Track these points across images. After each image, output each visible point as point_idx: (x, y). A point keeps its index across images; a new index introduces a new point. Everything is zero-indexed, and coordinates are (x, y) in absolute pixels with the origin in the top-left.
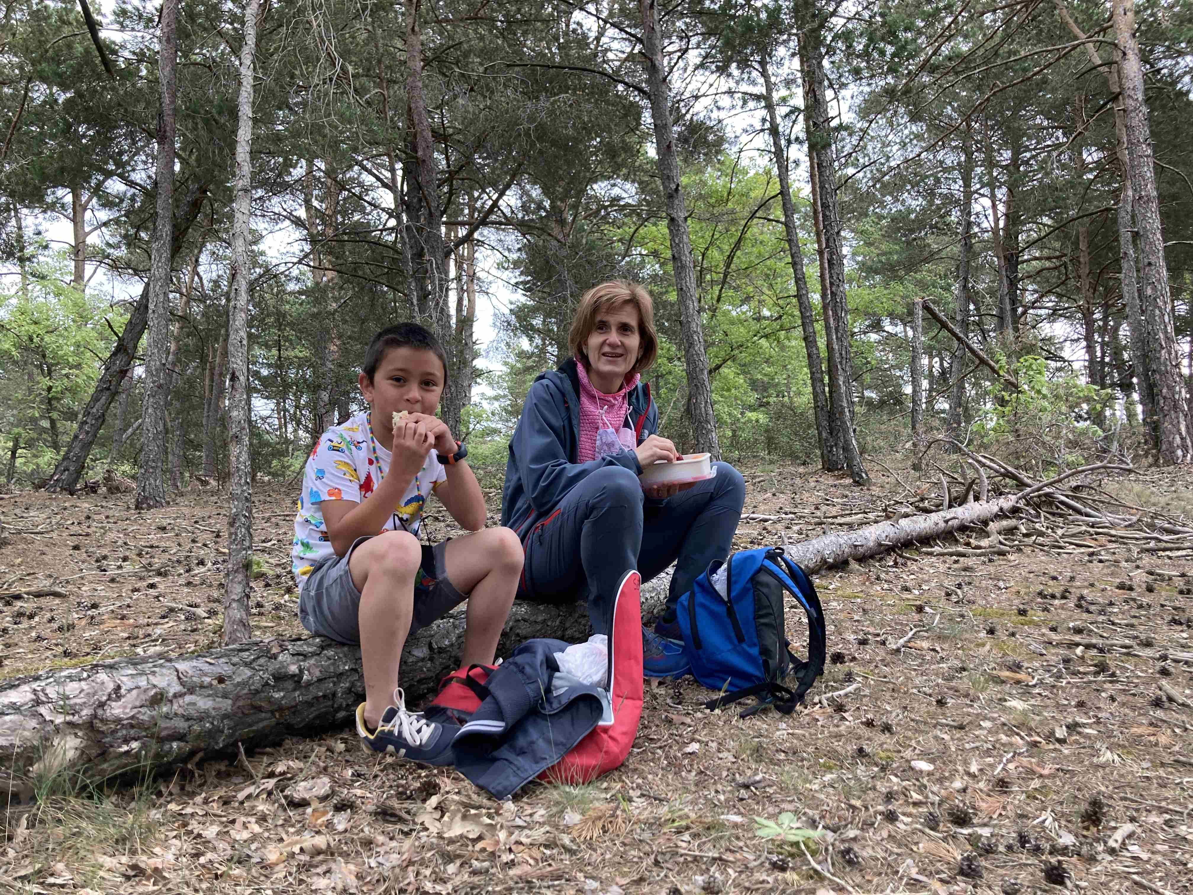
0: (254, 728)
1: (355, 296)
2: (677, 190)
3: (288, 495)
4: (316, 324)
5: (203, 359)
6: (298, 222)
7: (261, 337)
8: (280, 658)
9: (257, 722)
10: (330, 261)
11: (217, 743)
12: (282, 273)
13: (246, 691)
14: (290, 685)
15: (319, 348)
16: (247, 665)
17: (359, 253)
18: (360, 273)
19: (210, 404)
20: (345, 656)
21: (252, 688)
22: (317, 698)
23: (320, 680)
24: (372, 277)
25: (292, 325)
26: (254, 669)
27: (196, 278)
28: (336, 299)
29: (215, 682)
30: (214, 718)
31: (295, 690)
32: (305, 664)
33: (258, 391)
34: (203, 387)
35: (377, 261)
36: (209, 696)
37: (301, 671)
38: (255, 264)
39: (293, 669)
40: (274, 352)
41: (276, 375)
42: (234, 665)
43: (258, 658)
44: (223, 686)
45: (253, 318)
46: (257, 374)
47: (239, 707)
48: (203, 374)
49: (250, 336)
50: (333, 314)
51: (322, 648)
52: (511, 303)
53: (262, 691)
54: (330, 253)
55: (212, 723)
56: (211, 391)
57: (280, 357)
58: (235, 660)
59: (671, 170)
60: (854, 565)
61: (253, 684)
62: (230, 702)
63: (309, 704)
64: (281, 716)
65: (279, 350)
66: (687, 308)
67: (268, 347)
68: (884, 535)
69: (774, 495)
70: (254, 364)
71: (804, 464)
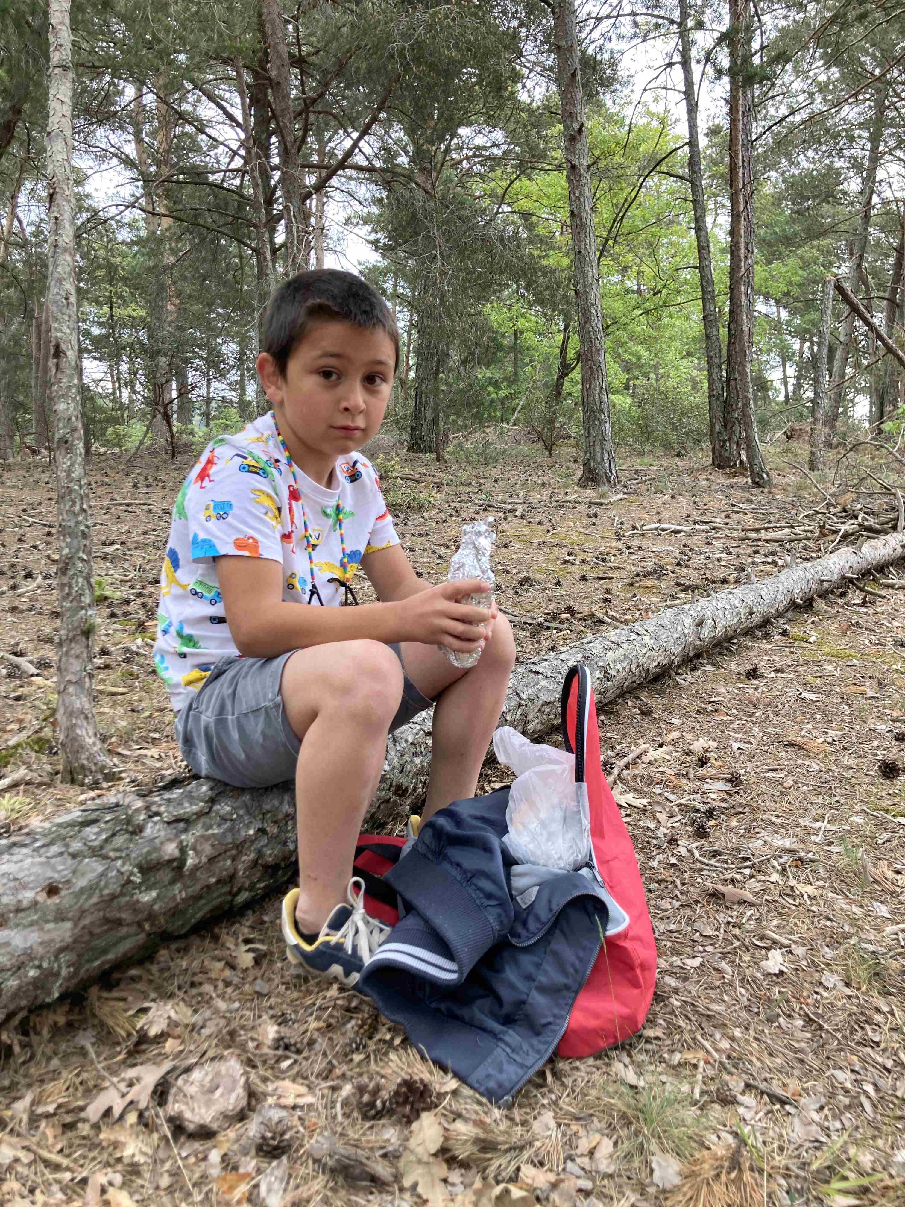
0: (111, 956)
1: (195, 248)
2: (580, 131)
3: (127, 474)
4: (152, 279)
5: (28, 313)
6: (128, 162)
7: (91, 292)
8: (148, 831)
9: (115, 944)
10: (166, 206)
11: (49, 994)
12: (112, 218)
13: (95, 900)
14: (165, 875)
15: (155, 309)
16: (97, 852)
17: (200, 197)
18: (201, 222)
19: (38, 364)
20: (248, 812)
21: (106, 892)
22: (208, 887)
23: (212, 860)
24: (215, 226)
25: (124, 279)
26: (105, 857)
27: (16, 223)
28: (173, 252)
29: (42, 897)
30: (42, 959)
31: (173, 882)
32: (188, 838)
33: (89, 352)
34: (30, 345)
35: (220, 208)
36: (31, 924)
37: (183, 850)
38: (80, 209)
39: (171, 849)
40: (106, 309)
41: (107, 336)
42: (74, 856)
43: (113, 835)
44: (56, 899)
45: (81, 270)
46: (87, 334)
47: (84, 928)
48: (28, 331)
49: (79, 290)
50: (172, 269)
51: (213, 801)
52: (360, 264)
53: (122, 894)
54: (167, 197)
55: (39, 967)
56: (39, 349)
57: (112, 316)
58: (76, 846)
59: (574, 106)
60: (820, 604)
61: (106, 886)
62: (68, 925)
63: (197, 898)
64: (152, 925)
65: (111, 308)
66: (585, 276)
67: (99, 304)
68: (847, 566)
69: (673, 497)
70: (84, 321)
71: (678, 455)
